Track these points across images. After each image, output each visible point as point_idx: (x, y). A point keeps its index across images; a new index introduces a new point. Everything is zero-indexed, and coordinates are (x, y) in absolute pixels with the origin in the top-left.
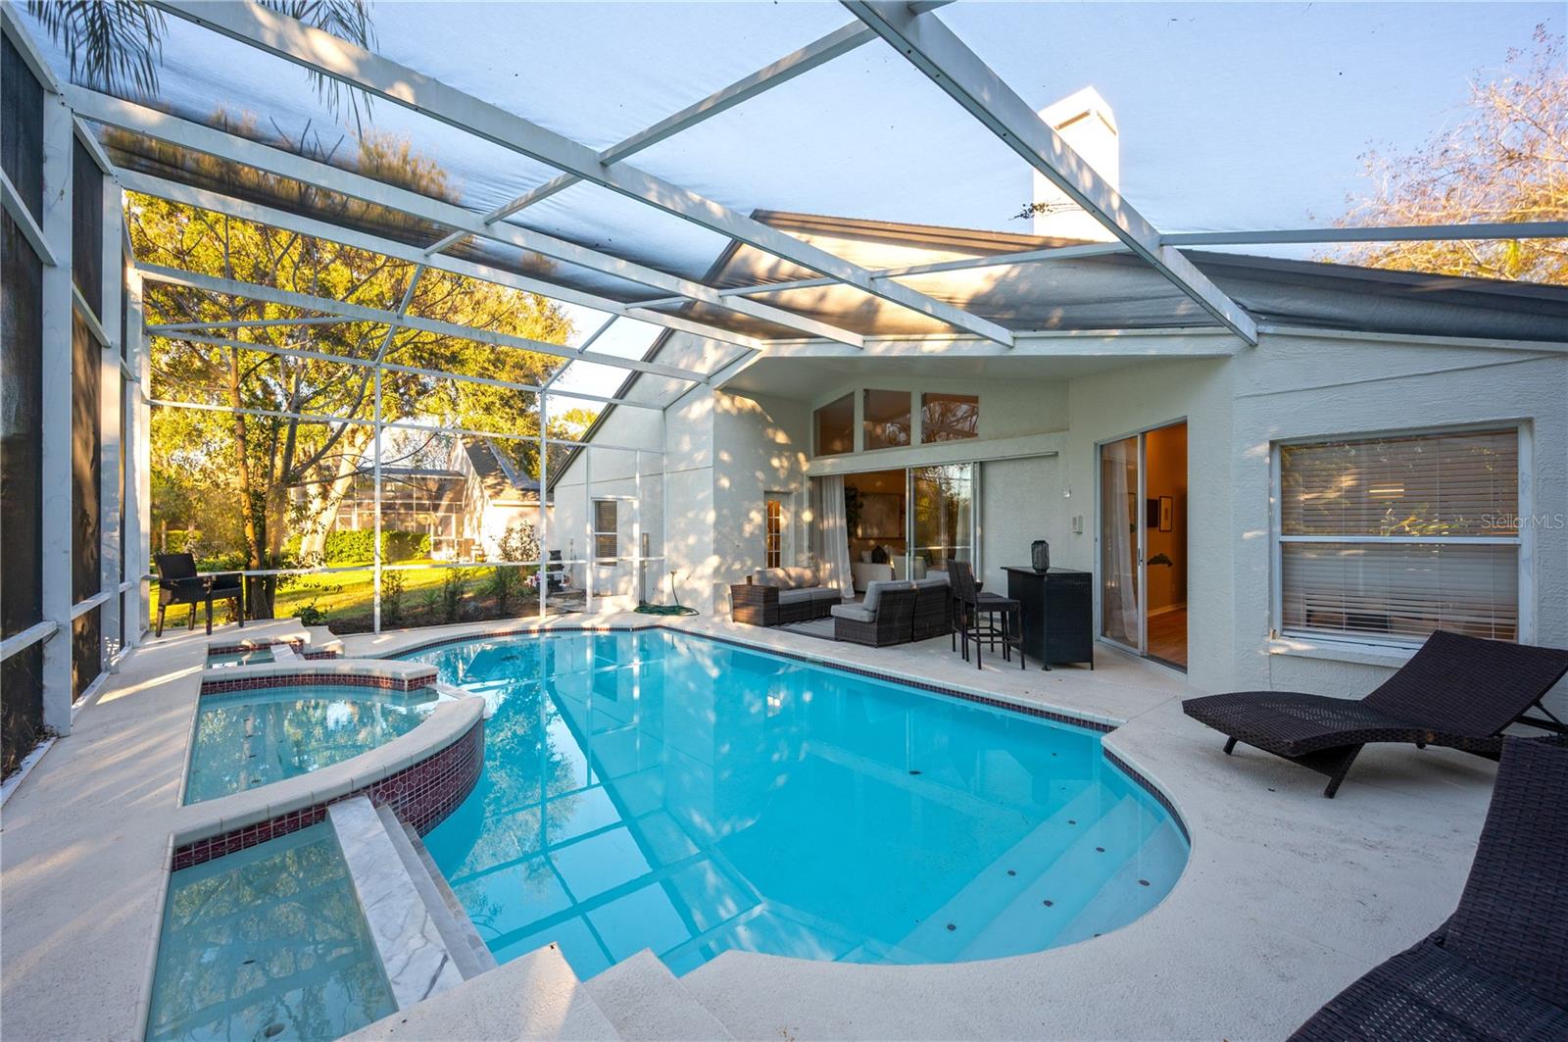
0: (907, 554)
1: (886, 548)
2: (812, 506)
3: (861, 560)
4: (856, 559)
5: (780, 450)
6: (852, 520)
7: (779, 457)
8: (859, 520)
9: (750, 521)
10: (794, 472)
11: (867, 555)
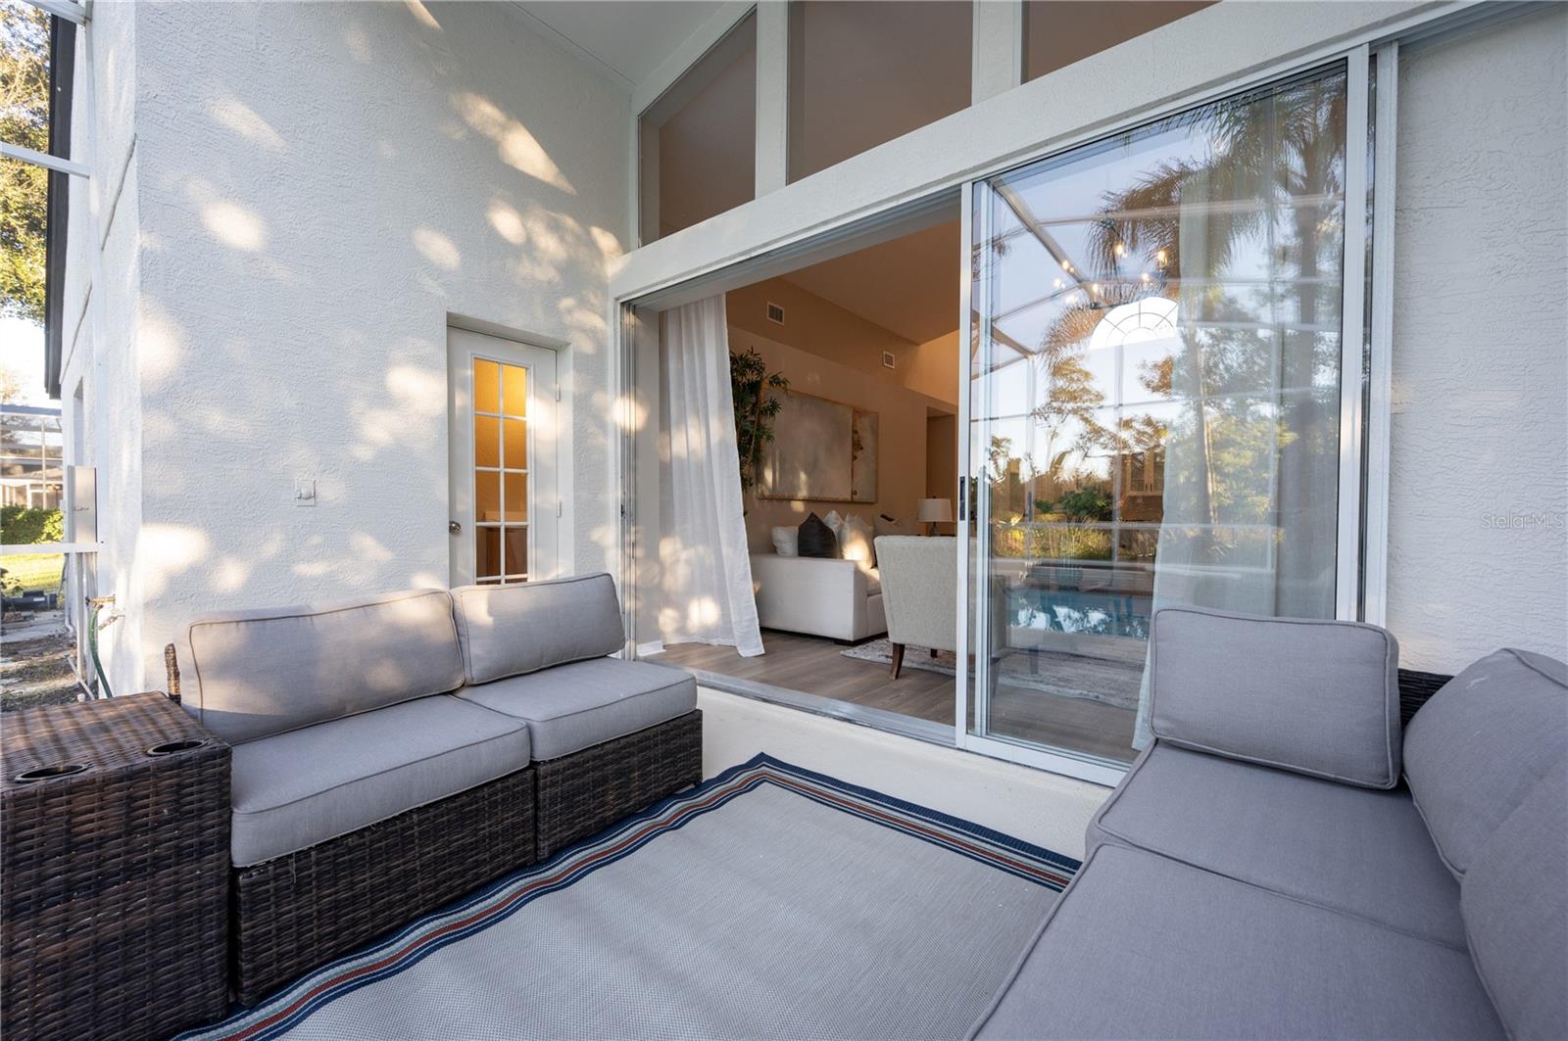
0: (963, 526)
1: (832, 520)
2: (631, 383)
3: (773, 550)
4: (762, 547)
5: (523, 190)
6: (751, 446)
7: (522, 210)
8: (766, 446)
9: (384, 399)
10: (577, 277)
11: (786, 538)
